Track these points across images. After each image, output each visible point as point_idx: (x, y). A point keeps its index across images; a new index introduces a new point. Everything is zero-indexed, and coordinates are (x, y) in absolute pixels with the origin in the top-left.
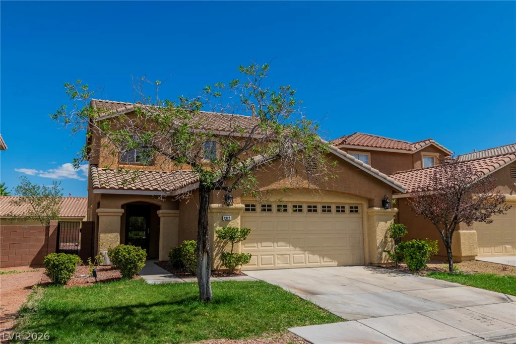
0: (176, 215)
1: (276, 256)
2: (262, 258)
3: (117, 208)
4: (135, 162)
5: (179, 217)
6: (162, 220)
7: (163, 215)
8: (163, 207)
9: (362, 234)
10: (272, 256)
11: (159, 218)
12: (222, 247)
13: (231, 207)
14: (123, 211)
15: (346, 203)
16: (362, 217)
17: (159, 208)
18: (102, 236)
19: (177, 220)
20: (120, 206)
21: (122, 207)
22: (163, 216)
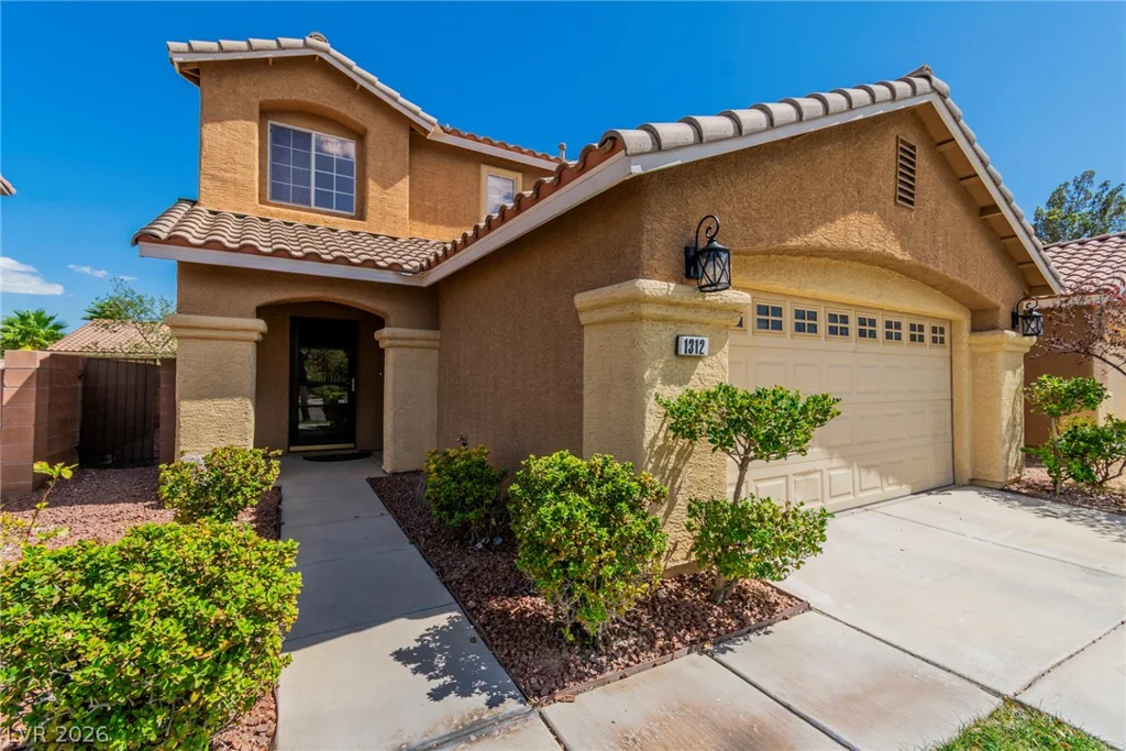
0: (431, 343)
1: (791, 478)
2: (757, 488)
3: (242, 315)
4: (313, 207)
5: (439, 349)
6: (390, 357)
7: (394, 342)
8: (391, 320)
9: (949, 402)
10: (782, 481)
11: (382, 351)
12: (674, 468)
13: (711, 297)
14: (261, 325)
15: (926, 317)
16: (951, 357)
17: (379, 322)
18: (186, 408)
19: (435, 355)
20: (253, 310)
21: (261, 312)
22: (392, 346)
